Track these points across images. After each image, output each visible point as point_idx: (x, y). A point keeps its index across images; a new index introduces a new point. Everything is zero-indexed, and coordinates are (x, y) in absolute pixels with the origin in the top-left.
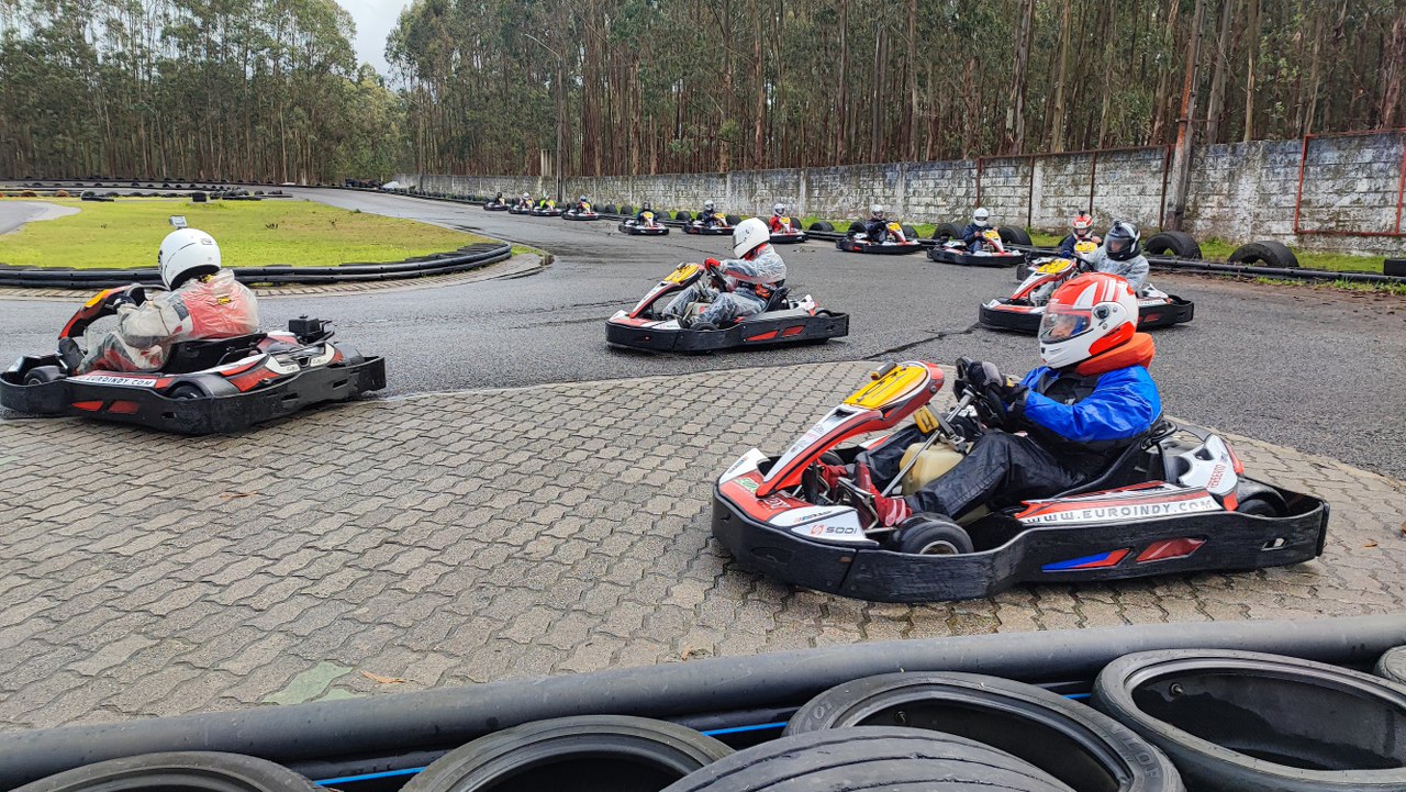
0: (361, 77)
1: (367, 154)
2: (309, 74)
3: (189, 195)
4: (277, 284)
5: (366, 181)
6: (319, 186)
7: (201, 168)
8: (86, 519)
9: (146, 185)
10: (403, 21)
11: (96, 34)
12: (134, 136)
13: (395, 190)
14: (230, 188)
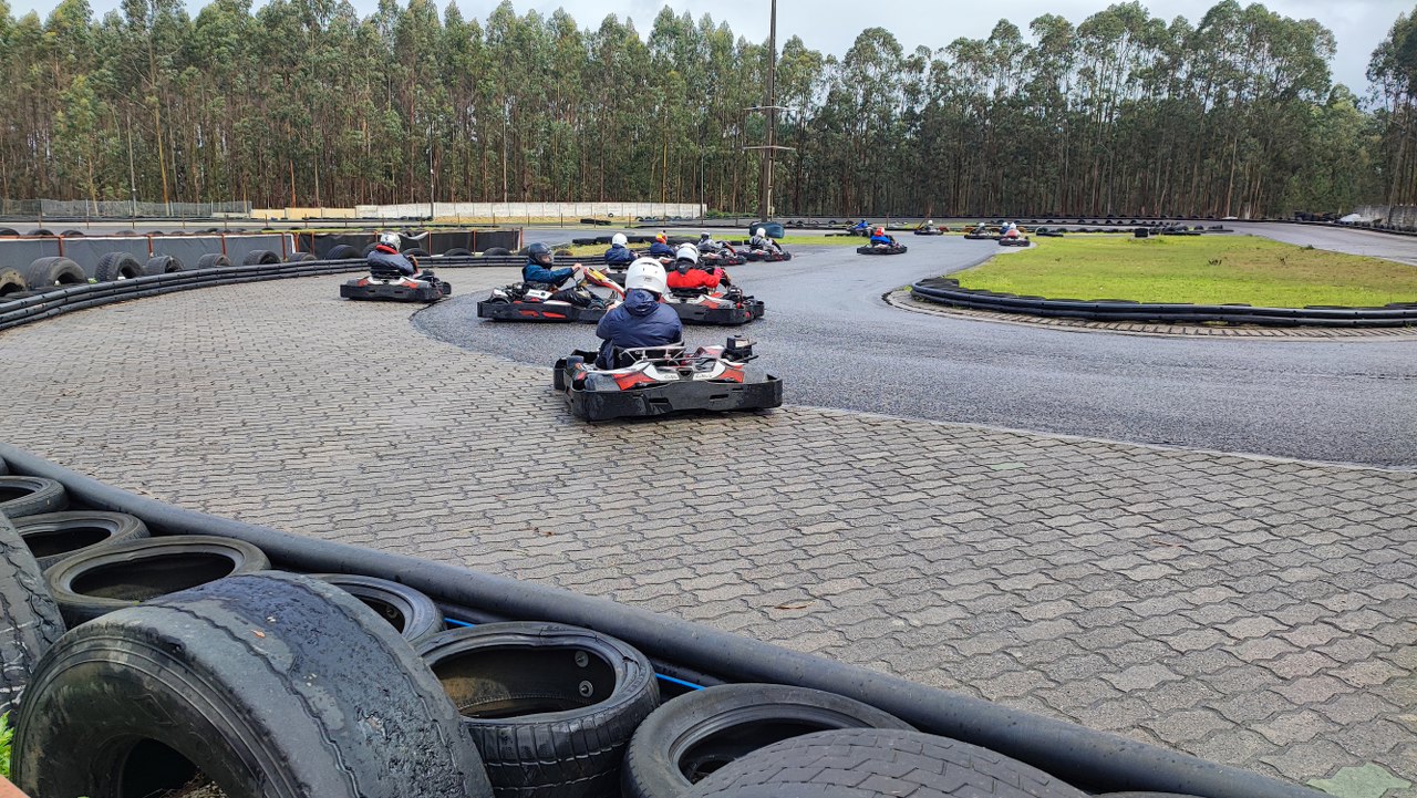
0: (1333, 100)
1: (1327, 183)
2: (1273, 102)
3: (1130, 231)
4: (1232, 324)
5: (1320, 215)
6: (1263, 220)
7: (1144, 205)
8: (1090, 534)
9: (1090, 221)
10: (1396, 31)
11: (1071, 85)
12: (1087, 176)
13: (1356, 223)
14: (1170, 223)
